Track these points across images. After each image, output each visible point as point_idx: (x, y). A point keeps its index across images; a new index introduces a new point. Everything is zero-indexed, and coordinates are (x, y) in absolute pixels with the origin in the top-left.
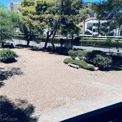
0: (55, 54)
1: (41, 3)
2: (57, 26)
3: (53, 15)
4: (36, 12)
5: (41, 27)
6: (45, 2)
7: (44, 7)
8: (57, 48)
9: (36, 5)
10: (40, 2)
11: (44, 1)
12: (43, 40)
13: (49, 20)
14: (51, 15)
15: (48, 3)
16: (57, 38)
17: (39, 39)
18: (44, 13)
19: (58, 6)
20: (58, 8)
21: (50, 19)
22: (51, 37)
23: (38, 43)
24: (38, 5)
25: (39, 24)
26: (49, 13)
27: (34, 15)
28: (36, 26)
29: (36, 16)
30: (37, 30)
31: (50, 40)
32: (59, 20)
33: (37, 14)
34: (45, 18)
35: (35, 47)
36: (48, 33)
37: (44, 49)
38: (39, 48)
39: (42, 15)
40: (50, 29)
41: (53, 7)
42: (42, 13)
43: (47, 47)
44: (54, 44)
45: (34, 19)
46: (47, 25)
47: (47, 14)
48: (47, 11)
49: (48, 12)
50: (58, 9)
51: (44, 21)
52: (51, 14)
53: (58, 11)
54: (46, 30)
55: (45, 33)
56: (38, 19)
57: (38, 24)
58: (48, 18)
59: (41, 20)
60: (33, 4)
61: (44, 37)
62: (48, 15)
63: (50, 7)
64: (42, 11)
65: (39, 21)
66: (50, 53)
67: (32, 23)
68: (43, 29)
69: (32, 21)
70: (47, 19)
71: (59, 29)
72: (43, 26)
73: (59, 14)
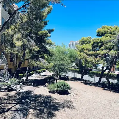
0: (110, 91)
1: (97, 41)
2: (112, 62)
3: (109, 51)
4: (91, 49)
5: (96, 62)
6: (101, 40)
7: (100, 44)
8: (112, 84)
9: (92, 43)
10: (96, 40)
11: (100, 39)
12: (97, 75)
13: (104, 56)
14: (107, 51)
15: (104, 41)
16: (113, 73)
17: (93, 73)
19: (114, 43)
20: (114, 44)
21: (105, 55)
22: (106, 72)
23: (92, 77)
24: (94, 43)
25: (94, 59)
26: (105, 49)
27: (89, 51)
28: (91, 61)
29: (92, 52)
30: (91, 65)
31: (105, 75)
32: (115, 56)
33: (92, 50)
34: (100, 54)
35: (89, 81)
36: (103, 68)
37: (98, 84)
38: (92, 83)
39: (98, 51)
40: (105, 64)
41: (109, 44)
42: (97, 49)
43: (101, 82)
44: (110, 80)
45: (89, 55)
46: (102, 61)
47: (102, 50)
48: (102, 48)
49: (103, 48)
50: (115, 46)
51: (100, 57)
52: (107, 50)
54: (101, 65)
55: (100, 68)
56: (93, 55)
57: (92, 59)
58: (103, 54)
59: (96, 56)
60: (89, 42)
61: (99, 72)
62: (104, 51)
63: (106, 44)
64: (98, 47)
65: (94, 57)
66: (105, 90)
67: (88, 59)
68: (98, 64)
69: (87, 56)
70: (102, 55)
71: (115, 64)
72: (98, 61)
73: (116, 50)
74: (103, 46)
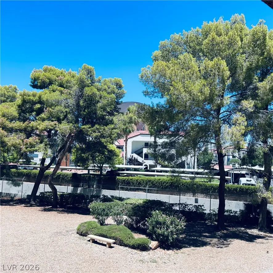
0: (56, 212)
1: (32, 98)
2: (63, 147)
3: (57, 123)
4: (17, 115)
5: (26, 148)
6: (40, 97)
7: (38, 106)
8: (62, 196)
9: (19, 101)
10: (29, 96)
11: (38, 95)
12: (29, 177)
13: (46, 133)
14: (52, 123)
15: (47, 100)
16: (64, 172)
17: (20, 175)
18: (36, 119)
19: (68, 107)
20: (67, 110)
21: (49, 132)
22: (51, 170)
23: (16, 184)
24: (24, 102)
25: (23, 141)
26: (49, 119)
27: (11, 120)
28: (14, 146)
29: (17, 124)
30: (15, 155)
31: (47, 176)
32: (70, 134)
33: (19, 119)
34: (37, 129)
36: (43, 160)
37: (30, 200)
38: (16, 198)
39: (32, 122)
40: (49, 152)
41: (58, 108)
42: (32, 118)
43: (38, 194)
44: (57, 187)
45: (11, 131)
46: (42, 145)
47: (43, 120)
48: (43, 115)
49: (45, 117)
50: (69, 113)
51: (37, 135)
52: (52, 121)
53: (69, 116)
54: (40, 156)
55: (37, 161)
56: (21, 131)
57: (18, 141)
58: (45, 130)
59: (29, 133)
60: (12, 99)
61: (34, 171)
62: (47, 123)
63: (50, 107)
64: (34, 113)
65: (23, 135)
66: (45, 210)
67: (6, 139)
68: (32, 152)
69: (6, 133)
70: (42, 131)
71: (70, 152)
72: (32, 146)
73: (71, 122)
74: (44, 111)
